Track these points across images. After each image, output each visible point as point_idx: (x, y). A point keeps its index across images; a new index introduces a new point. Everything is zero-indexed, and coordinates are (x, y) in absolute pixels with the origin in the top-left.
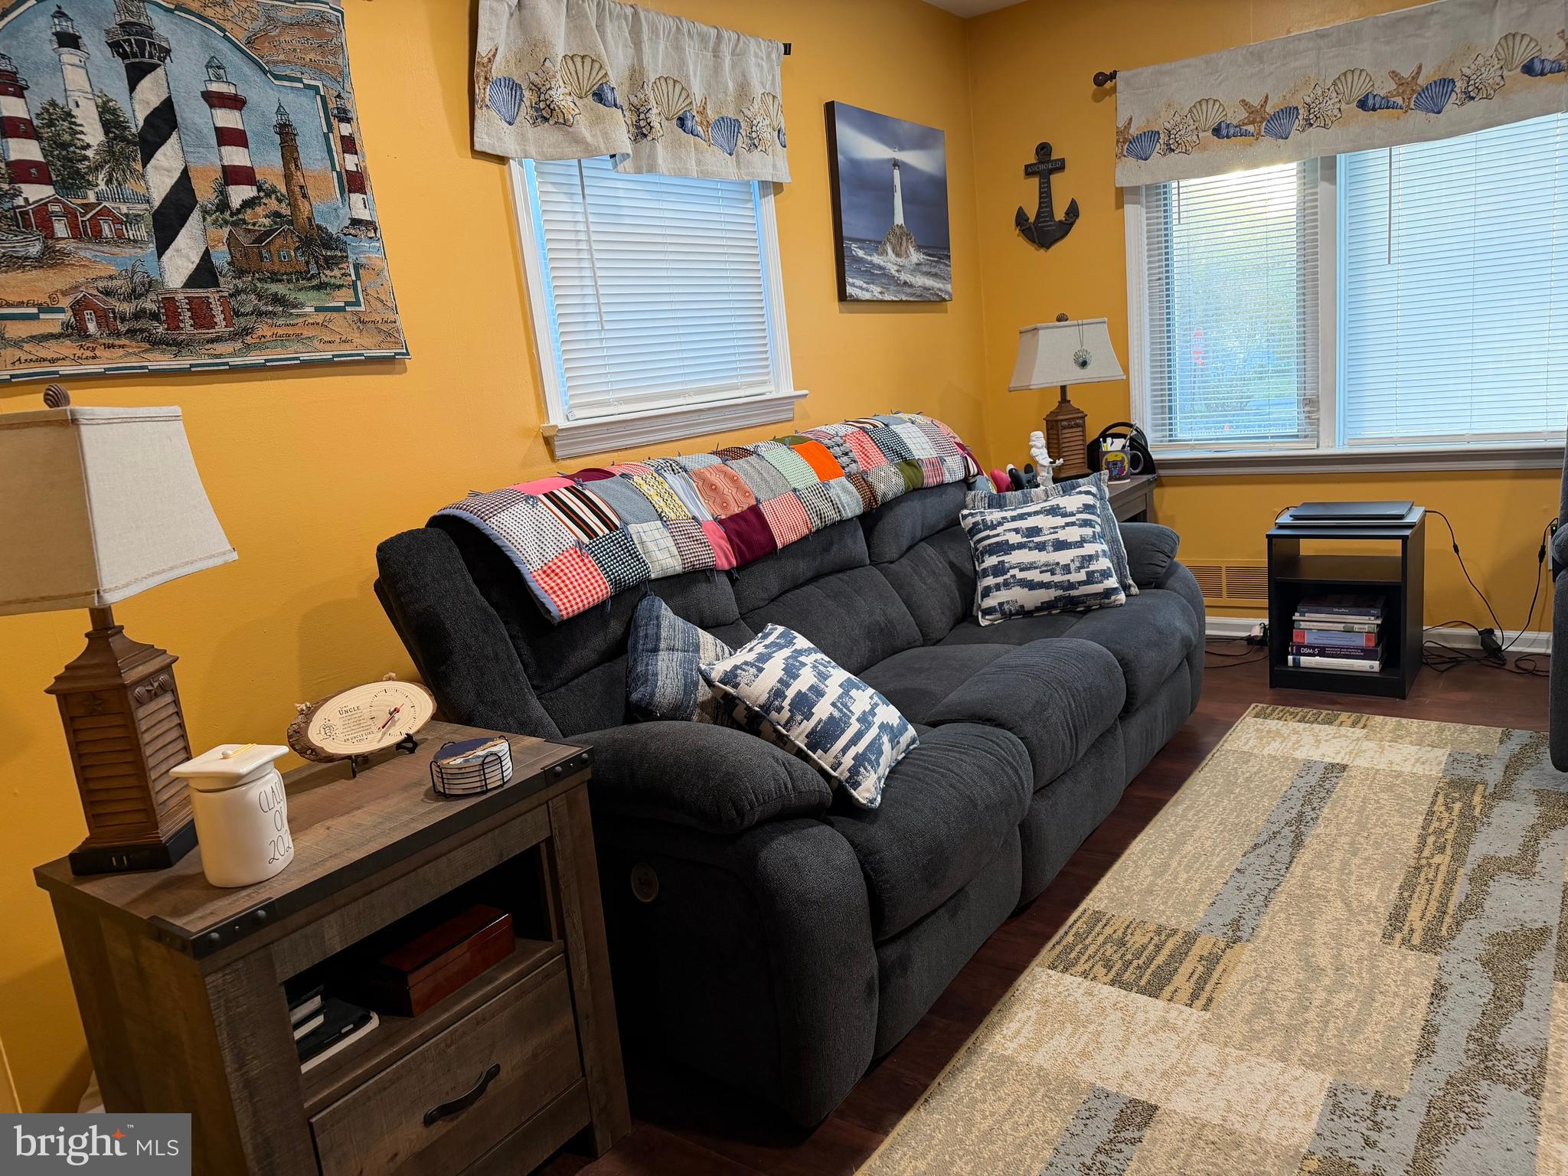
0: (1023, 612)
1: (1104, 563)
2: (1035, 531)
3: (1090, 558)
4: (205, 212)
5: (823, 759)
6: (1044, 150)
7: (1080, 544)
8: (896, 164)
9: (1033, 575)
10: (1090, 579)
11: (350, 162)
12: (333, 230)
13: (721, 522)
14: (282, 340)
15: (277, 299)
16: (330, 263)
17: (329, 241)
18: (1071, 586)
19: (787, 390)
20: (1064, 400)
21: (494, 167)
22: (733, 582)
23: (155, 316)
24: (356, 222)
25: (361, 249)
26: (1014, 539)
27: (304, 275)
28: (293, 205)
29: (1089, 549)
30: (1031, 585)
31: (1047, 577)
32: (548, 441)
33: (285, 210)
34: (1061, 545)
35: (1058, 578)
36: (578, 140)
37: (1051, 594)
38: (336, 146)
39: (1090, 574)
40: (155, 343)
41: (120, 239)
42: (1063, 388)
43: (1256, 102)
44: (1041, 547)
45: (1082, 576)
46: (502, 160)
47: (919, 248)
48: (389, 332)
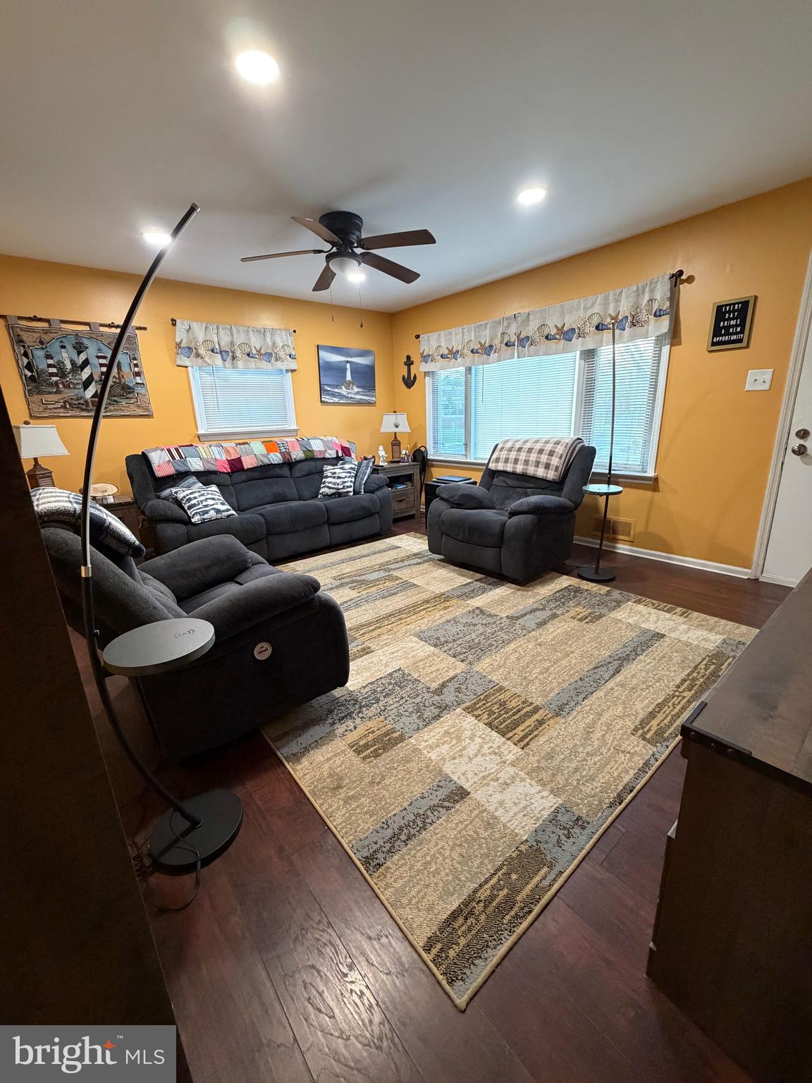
0: (327, 495)
1: (349, 484)
2: (335, 473)
3: (345, 482)
4: (96, 382)
5: (189, 512)
6: (408, 357)
7: (344, 478)
8: (348, 362)
9: (330, 485)
10: (343, 488)
11: (136, 370)
12: (131, 386)
13: (228, 461)
14: (116, 410)
15: (114, 401)
16: (130, 393)
17: (129, 388)
18: (339, 489)
19: (294, 427)
20: (396, 437)
21: (184, 368)
22: (230, 476)
23: (83, 404)
24: (137, 383)
25: (139, 390)
26: (330, 475)
27: (122, 395)
28: (120, 380)
29: (346, 480)
30: (329, 488)
31: (333, 486)
32: (198, 437)
33: (117, 381)
34: (339, 478)
35: (336, 487)
36: (206, 362)
37: (334, 491)
38: (132, 366)
39: (344, 487)
40: (83, 410)
41: (75, 388)
42: (395, 433)
43: (450, 348)
44: (334, 478)
45: (341, 487)
46: (187, 367)
47: (358, 387)
48: (147, 409)
